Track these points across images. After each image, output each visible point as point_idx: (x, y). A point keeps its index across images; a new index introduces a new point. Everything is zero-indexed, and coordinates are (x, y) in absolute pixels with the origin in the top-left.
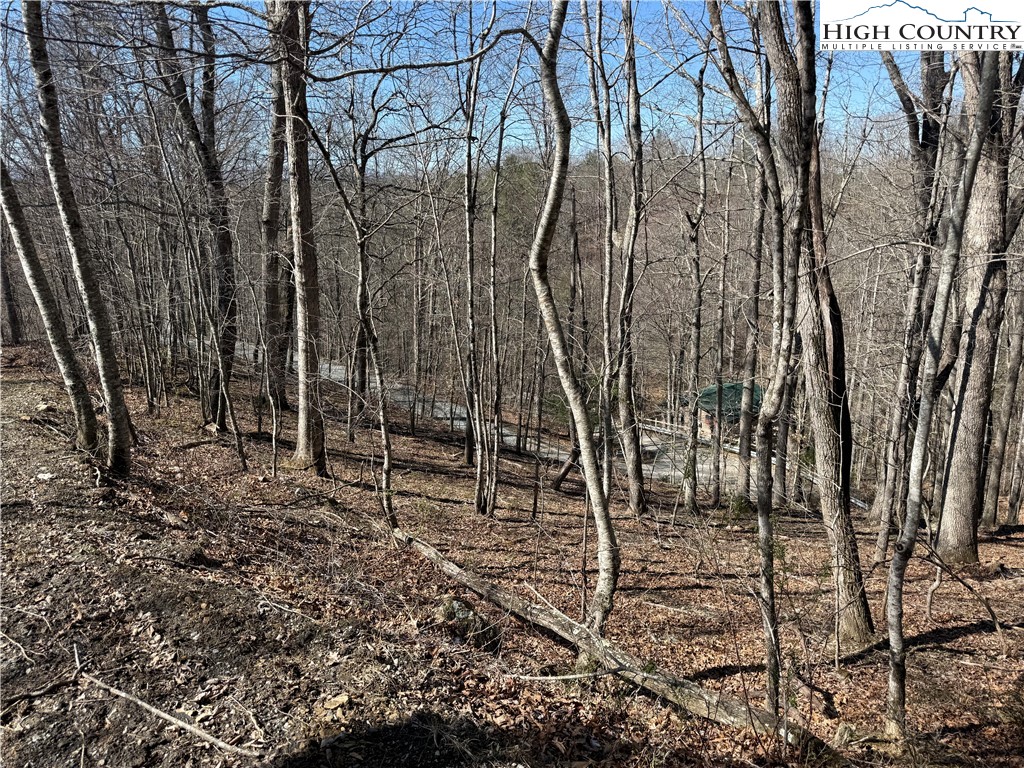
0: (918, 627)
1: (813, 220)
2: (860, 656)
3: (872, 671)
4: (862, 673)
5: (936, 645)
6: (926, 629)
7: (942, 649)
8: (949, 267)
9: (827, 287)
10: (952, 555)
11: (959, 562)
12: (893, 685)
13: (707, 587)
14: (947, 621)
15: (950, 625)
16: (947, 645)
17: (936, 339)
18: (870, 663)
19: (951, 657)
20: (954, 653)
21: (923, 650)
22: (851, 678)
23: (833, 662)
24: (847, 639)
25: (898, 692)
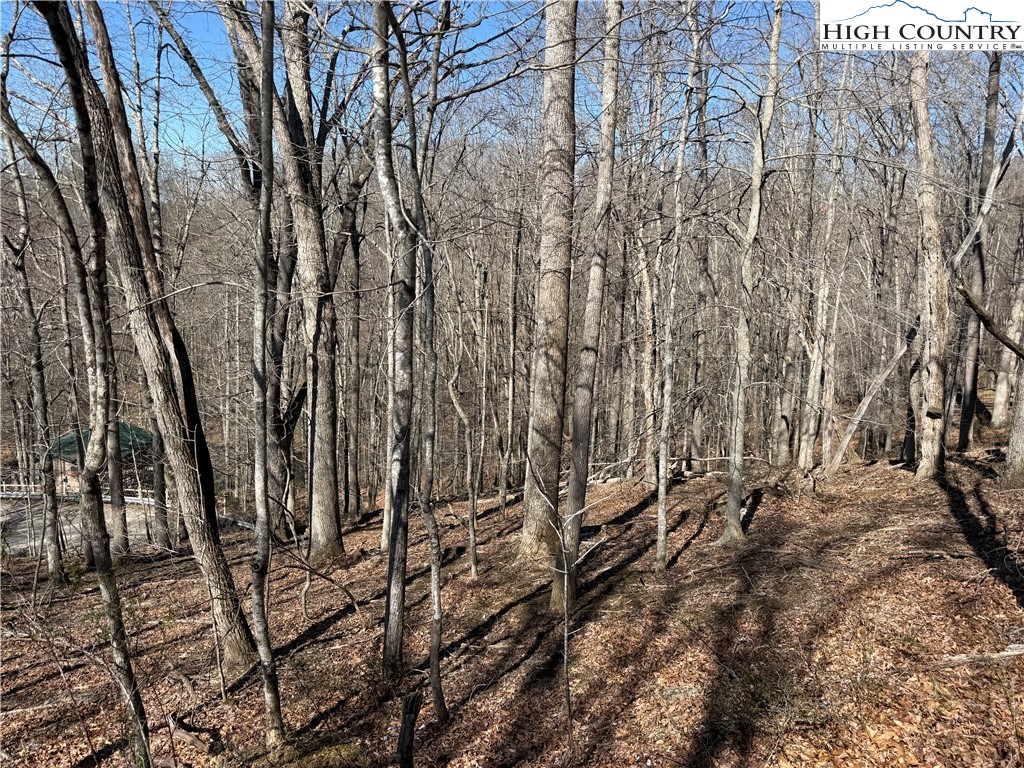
0: (297, 630)
1: (143, 254)
2: (246, 679)
3: (257, 689)
4: (248, 694)
5: (312, 640)
6: (304, 629)
7: (317, 642)
8: (260, 305)
9: (168, 322)
10: (323, 553)
11: (329, 558)
12: (268, 696)
13: (78, 667)
14: (321, 615)
15: (323, 618)
16: (321, 638)
17: (260, 370)
18: (256, 681)
19: (324, 648)
20: (328, 641)
21: (301, 650)
22: (238, 704)
23: (220, 696)
24: (233, 666)
25: (274, 701)
